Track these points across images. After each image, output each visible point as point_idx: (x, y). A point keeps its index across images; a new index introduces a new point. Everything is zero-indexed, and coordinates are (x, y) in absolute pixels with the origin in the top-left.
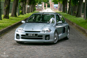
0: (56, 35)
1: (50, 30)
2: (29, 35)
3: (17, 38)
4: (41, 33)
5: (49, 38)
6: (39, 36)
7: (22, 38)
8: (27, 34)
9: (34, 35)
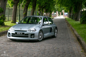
0: (41, 34)
1: (36, 30)
2: (18, 33)
3: (9, 36)
4: (27, 32)
5: (34, 36)
6: (26, 35)
7: (12, 36)
8: (16, 33)
9: (22, 34)
